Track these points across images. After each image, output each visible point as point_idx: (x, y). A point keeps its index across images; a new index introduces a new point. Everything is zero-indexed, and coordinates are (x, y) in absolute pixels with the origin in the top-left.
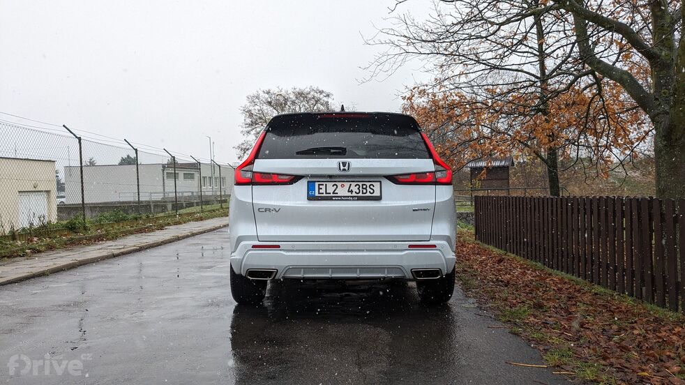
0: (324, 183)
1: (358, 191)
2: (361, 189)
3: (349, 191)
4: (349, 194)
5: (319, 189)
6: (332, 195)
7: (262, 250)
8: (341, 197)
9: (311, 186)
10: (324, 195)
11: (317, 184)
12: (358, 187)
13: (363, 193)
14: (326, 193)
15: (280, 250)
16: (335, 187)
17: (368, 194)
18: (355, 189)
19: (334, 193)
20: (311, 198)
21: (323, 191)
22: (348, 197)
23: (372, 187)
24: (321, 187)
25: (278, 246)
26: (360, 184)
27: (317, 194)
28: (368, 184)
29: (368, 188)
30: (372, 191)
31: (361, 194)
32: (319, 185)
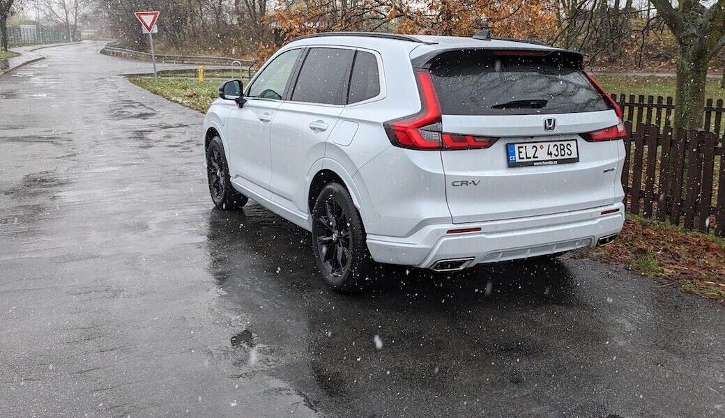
0: (523, 145)
1: (557, 154)
2: (559, 150)
3: (548, 154)
4: (549, 158)
5: (520, 152)
6: (532, 159)
7: (458, 236)
8: (541, 161)
9: (509, 150)
10: (525, 160)
11: (516, 146)
12: (556, 147)
13: (562, 155)
14: (527, 158)
15: (481, 233)
16: (535, 148)
17: (566, 156)
18: (553, 151)
19: (534, 157)
20: (512, 165)
21: (523, 155)
22: (548, 161)
23: (569, 147)
24: (521, 150)
25: (479, 229)
26: (558, 144)
27: (518, 160)
28: (565, 143)
29: (566, 149)
30: (569, 153)
31: (559, 157)
32: (519, 147)
